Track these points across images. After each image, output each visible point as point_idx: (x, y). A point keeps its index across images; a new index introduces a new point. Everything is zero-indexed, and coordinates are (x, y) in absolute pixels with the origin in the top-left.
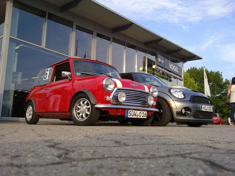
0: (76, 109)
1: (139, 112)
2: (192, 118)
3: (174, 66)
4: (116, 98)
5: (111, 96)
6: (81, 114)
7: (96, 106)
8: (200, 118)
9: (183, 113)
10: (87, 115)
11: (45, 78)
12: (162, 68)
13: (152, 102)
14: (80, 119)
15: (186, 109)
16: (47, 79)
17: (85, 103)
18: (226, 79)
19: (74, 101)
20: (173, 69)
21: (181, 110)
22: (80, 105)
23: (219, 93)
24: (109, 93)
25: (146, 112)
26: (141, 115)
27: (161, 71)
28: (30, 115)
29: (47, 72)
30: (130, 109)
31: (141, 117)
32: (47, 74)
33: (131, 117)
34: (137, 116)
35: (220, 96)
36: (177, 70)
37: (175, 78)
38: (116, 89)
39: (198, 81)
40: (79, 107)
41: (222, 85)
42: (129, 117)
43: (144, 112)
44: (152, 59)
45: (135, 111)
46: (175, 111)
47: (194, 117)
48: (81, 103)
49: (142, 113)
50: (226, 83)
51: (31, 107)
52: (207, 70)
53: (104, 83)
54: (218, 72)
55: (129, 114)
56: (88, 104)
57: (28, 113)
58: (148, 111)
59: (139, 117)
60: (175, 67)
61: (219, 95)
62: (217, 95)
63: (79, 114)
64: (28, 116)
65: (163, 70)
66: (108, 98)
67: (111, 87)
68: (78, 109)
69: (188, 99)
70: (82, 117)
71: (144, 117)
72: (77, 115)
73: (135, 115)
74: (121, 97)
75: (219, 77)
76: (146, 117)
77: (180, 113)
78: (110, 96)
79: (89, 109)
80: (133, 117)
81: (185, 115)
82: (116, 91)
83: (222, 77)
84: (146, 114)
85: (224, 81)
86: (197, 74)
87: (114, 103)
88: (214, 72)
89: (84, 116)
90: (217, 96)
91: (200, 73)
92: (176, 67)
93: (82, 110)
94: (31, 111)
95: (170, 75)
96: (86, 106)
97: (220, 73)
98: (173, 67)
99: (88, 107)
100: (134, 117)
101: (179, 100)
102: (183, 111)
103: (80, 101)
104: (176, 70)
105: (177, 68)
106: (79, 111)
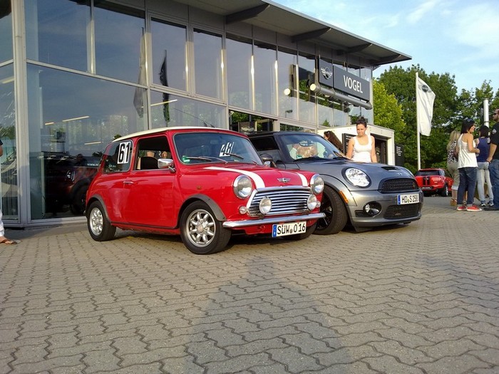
0: (190, 227)
1: (294, 224)
2: (383, 220)
3: (354, 81)
4: (256, 207)
5: (249, 205)
6: (199, 236)
7: (224, 224)
8: (398, 217)
9: (367, 211)
10: (209, 237)
11: (121, 161)
12: (330, 87)
13: (313, 203)
14: (198, 244)
15: (373, 204)
16: (125, 162)
17: (206, 216)
18: (464, 90)
19: (184, 214)
20: (351, 88)
21: (364, 207)
22: (196, 220)
23: (447, 119)
24: (244, 201)
25: (305, 223)
26: (297, 228)
27: (328, 94)
28: (97, 225)
29: (123, 150)
30: (278, 223)
31: (298, 232)
32: (123, 152)
33: (281, 235)
34: (291, 232)
35: (449, 126)
36: (359, 89)
37: (356, 105)
38: (255, 192)
39: (405, 97)
40: (195, 223)
41: (455, 102)
42: (277, 235)
43: (302, 223)
44: (308, 69)
45: (288, 225)
46: (352, 209)
47: (385, 217)
48: (198, 217)
49: (298, 225)
50: (462, 99)
51: (99, 211)
52: (424, 72)
53: (236, 185)
54: (447, 75)
55: (278, 231)
56: (209, 220)
57: (93, 220)
58: (307, 221)
59: (293, 233)
60: (355, 84)
61: (448, 124)
62: (443, 125)
63: (196, 234)
64: (94, 226)
65: (331, 92)
66: (243, 210)
67: (246, 191)
68: (194, 227)
69: (376, 186)
70: (201, 239)
71: (302, 232)
72: (193, 236)
73: (287, 231)
74: (264, 205)
75: (449, 85)
76: (305, 231)
77: (362, 213)
78: (245, 205)
79: (211, 228)
80: (284, 235)
81: (370, 215)
82: (255, 196)
83: (455, 85)
84: (305, 225)
85: (459, 93)
86: (404, 81)
87: (253, 215)
88: (438, 75)
89: (204, 238)
90: (443, 127)
91: (410, 80)
92: (358, 82)
93: (200, 228)
94: (100, 218)
95: (346, 100)
96: (207, 222)
97: (451, 77)
98: (352, 84)
99: (211, 224)
100: (286, 234)
101: (361, 189)
102: (368, 209)
103: (196, 213)
104: (357, 88)
105: (359, 85)
106: (195, 230)
